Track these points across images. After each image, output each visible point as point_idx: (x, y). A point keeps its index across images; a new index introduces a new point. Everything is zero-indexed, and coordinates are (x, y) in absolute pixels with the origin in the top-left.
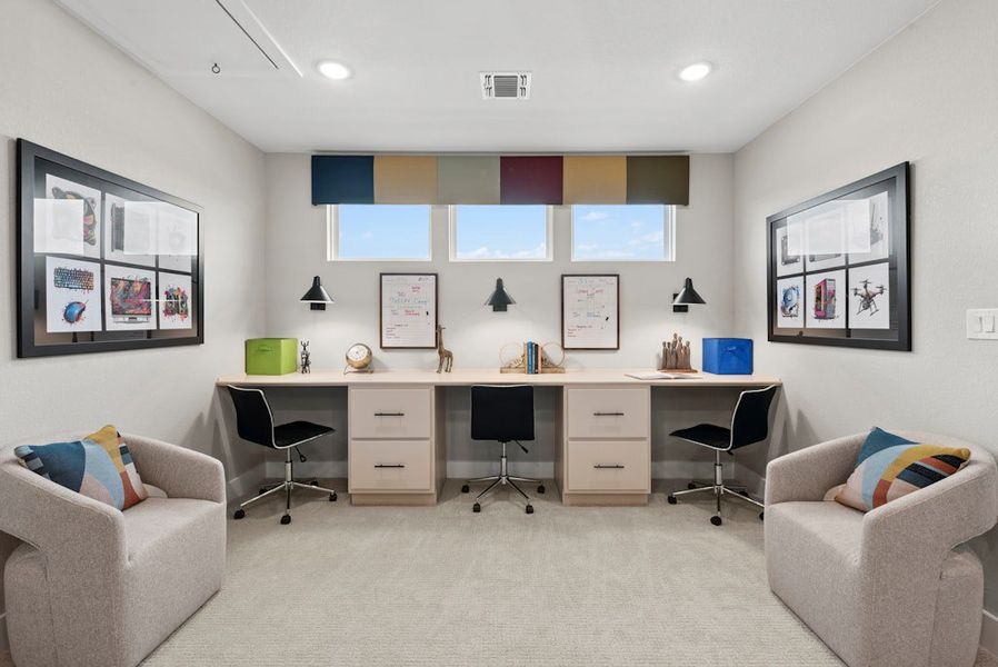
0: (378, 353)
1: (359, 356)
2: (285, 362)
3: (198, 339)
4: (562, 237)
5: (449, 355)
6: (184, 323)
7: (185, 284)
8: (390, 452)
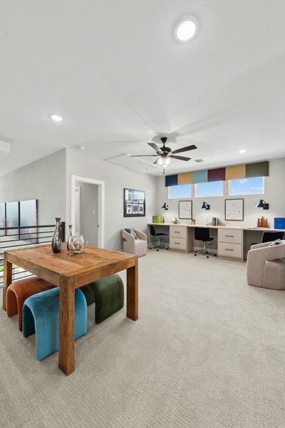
0: (178, 220)
1: (174, 220)
2: (160, 221)
3: (144, 215)
4: (226, 190)
5: (194, 221)
6: (142, 212)
7: (142, 206)
8: (178, 240)
